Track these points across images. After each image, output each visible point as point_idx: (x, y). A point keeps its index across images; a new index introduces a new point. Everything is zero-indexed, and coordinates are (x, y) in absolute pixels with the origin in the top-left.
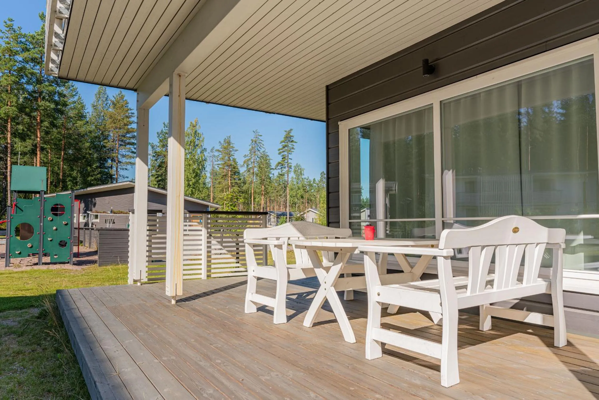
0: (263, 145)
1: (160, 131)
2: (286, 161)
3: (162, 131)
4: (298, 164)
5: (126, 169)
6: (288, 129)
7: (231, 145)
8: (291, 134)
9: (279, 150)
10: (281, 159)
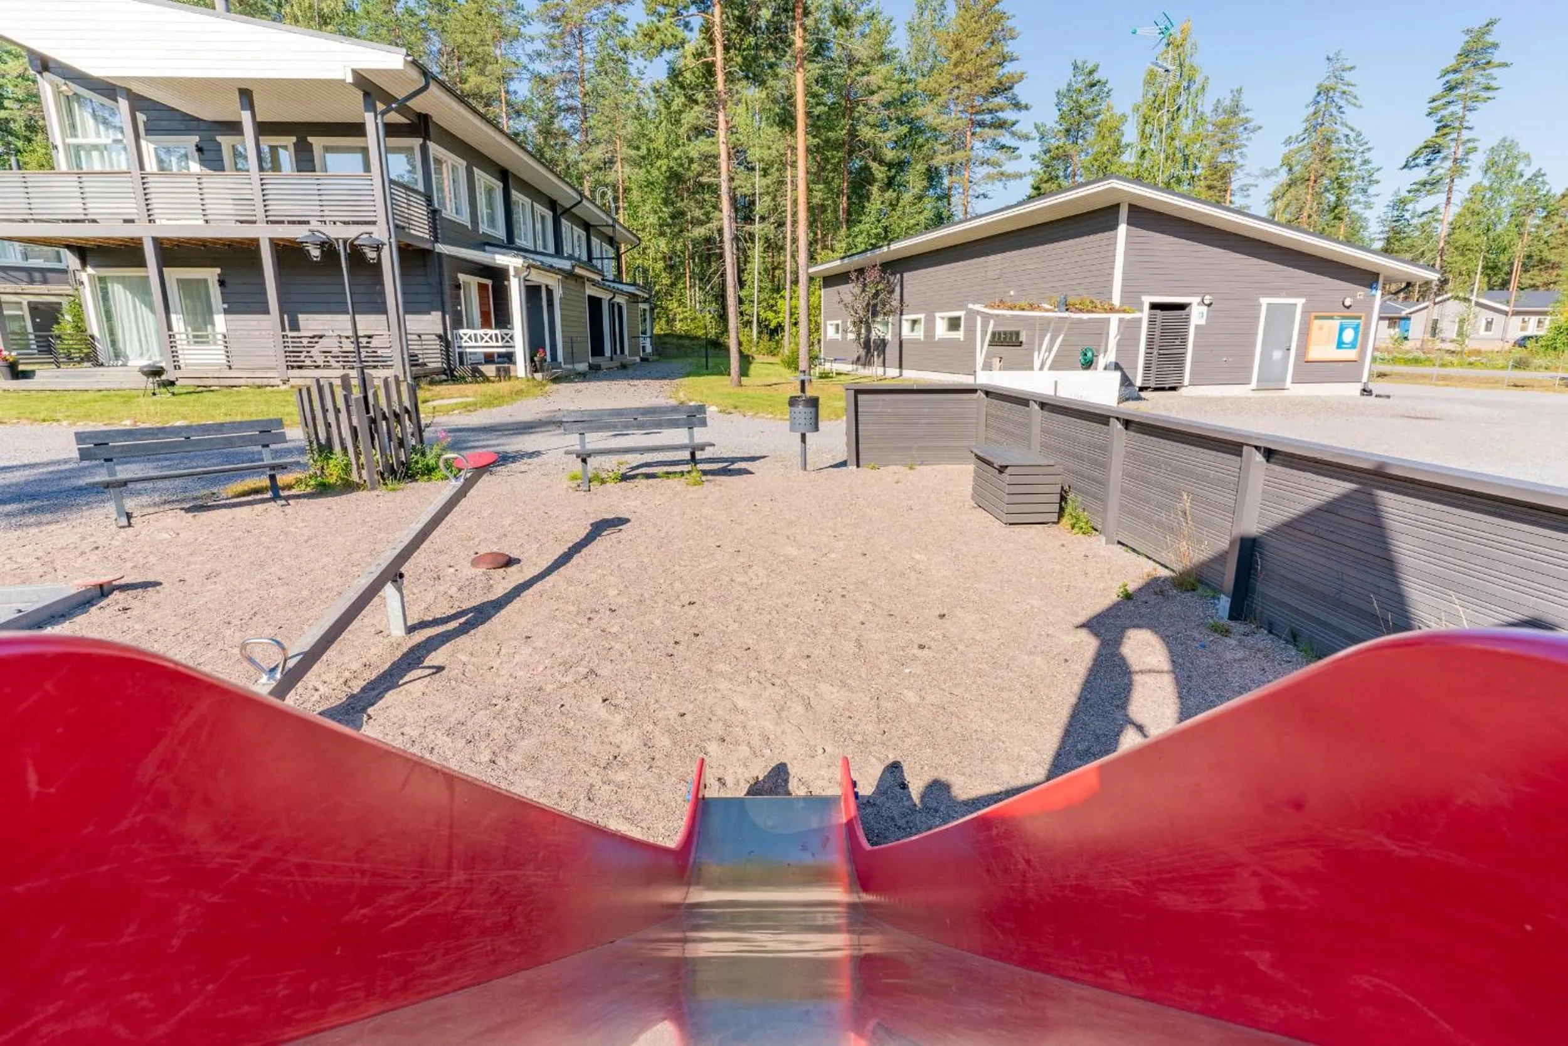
0: (1355, 98)
1: (1063, 88)
2: (1455, 136)
3: (1069, 85)
4: (1509, 138)
5: (985, 196)
6: (1477, 24)
7: (1242, 115)
8: (1489, 39)
9: (1434, 100)
10: (1435, 134)
